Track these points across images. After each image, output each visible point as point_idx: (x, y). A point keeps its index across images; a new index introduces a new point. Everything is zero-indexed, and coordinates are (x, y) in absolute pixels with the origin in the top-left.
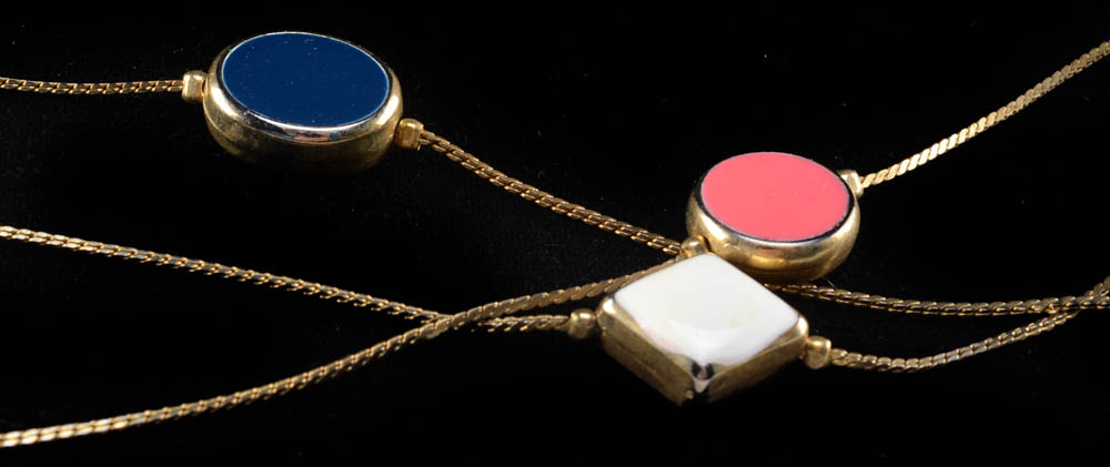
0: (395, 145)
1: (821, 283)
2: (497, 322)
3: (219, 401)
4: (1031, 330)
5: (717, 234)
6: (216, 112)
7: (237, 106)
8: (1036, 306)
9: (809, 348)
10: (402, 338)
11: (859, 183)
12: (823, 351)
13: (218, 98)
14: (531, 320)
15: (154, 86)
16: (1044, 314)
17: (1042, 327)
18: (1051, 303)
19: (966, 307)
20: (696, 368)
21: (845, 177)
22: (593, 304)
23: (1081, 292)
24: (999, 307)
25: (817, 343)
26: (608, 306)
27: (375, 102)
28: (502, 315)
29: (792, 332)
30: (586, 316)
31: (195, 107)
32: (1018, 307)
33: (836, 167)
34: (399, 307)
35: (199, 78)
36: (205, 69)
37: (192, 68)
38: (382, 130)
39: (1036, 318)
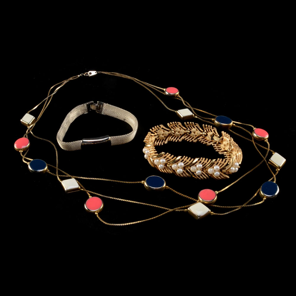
0: (165, 189)
1: (213, 205)
2: (177, 210)
3: (147, 220)
4: (236, 210)
5: (201, 199)
6: (145, 186)
7: (148, 185)
8: (237, 207)
9: (211, 213)
10: (166, 212)
11: (217, 192)
12: (212, 213)
13: (146, 184)
14: (180, 210)
15: (139, 182)
16: (238, 208)
17: (238, 209)
18: (239, 207)
19: (229, 207)
20: (198, 216)
21: (216, 192)
22: (187, 208)
23: (242, 205)
24: (233, 207)
25: (212, 212)
26: (188, 209)
27: (163, 184)
28: (177, 209)
29: (209, 211)
30: (186, 210)
31: (143, 185)
32: (235, 207)
33: (214, 190)
34: (166, 209)
35: (144, 181)
36: (144, 180)
37: (143, 180)
38: (164, 187)
39: (237, 208)
